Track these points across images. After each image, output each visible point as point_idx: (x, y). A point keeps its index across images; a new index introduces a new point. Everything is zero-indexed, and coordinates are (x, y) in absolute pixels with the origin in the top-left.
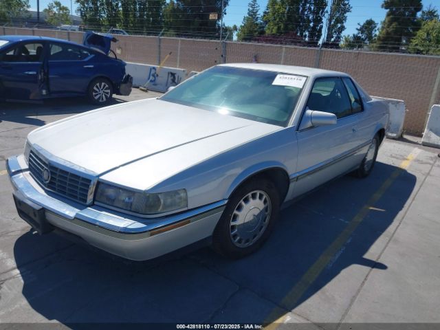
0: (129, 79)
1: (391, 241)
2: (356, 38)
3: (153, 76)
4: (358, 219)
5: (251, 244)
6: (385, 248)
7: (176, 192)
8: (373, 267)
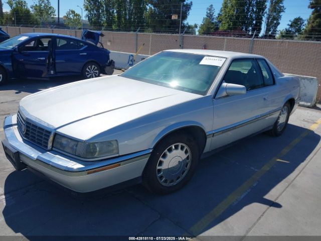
0: (112, 63)
1: (290, 186)
2: (288, 32)
3: (131, 61)
4: (266, 168)
5: (175, 184)
6: (284, 191)
7: (110, 142)
8: (271, 206)
